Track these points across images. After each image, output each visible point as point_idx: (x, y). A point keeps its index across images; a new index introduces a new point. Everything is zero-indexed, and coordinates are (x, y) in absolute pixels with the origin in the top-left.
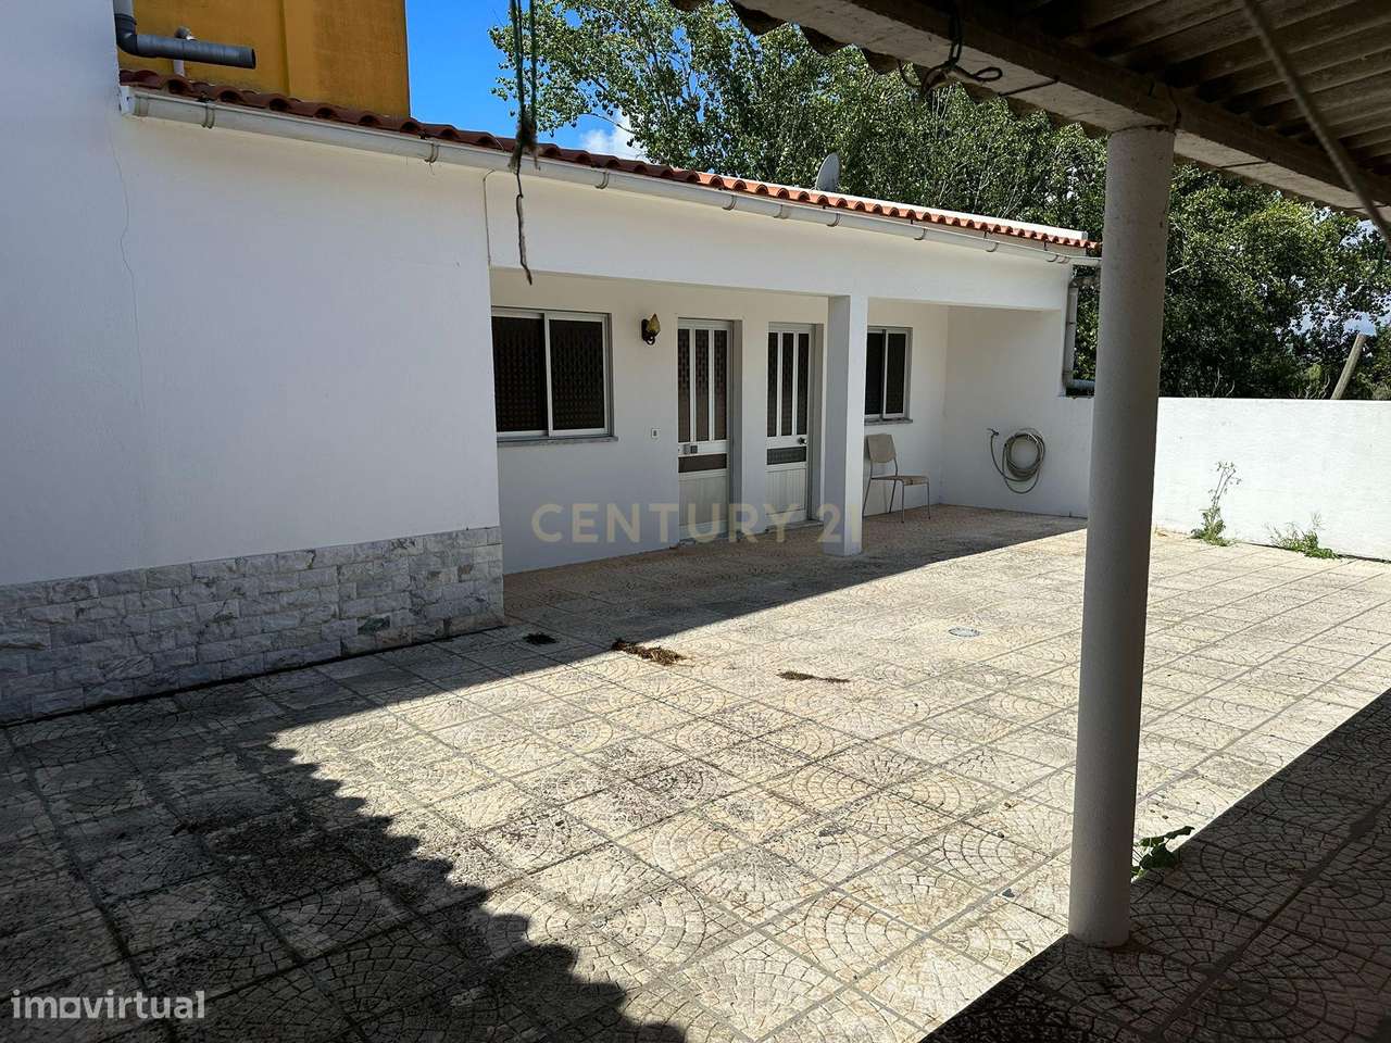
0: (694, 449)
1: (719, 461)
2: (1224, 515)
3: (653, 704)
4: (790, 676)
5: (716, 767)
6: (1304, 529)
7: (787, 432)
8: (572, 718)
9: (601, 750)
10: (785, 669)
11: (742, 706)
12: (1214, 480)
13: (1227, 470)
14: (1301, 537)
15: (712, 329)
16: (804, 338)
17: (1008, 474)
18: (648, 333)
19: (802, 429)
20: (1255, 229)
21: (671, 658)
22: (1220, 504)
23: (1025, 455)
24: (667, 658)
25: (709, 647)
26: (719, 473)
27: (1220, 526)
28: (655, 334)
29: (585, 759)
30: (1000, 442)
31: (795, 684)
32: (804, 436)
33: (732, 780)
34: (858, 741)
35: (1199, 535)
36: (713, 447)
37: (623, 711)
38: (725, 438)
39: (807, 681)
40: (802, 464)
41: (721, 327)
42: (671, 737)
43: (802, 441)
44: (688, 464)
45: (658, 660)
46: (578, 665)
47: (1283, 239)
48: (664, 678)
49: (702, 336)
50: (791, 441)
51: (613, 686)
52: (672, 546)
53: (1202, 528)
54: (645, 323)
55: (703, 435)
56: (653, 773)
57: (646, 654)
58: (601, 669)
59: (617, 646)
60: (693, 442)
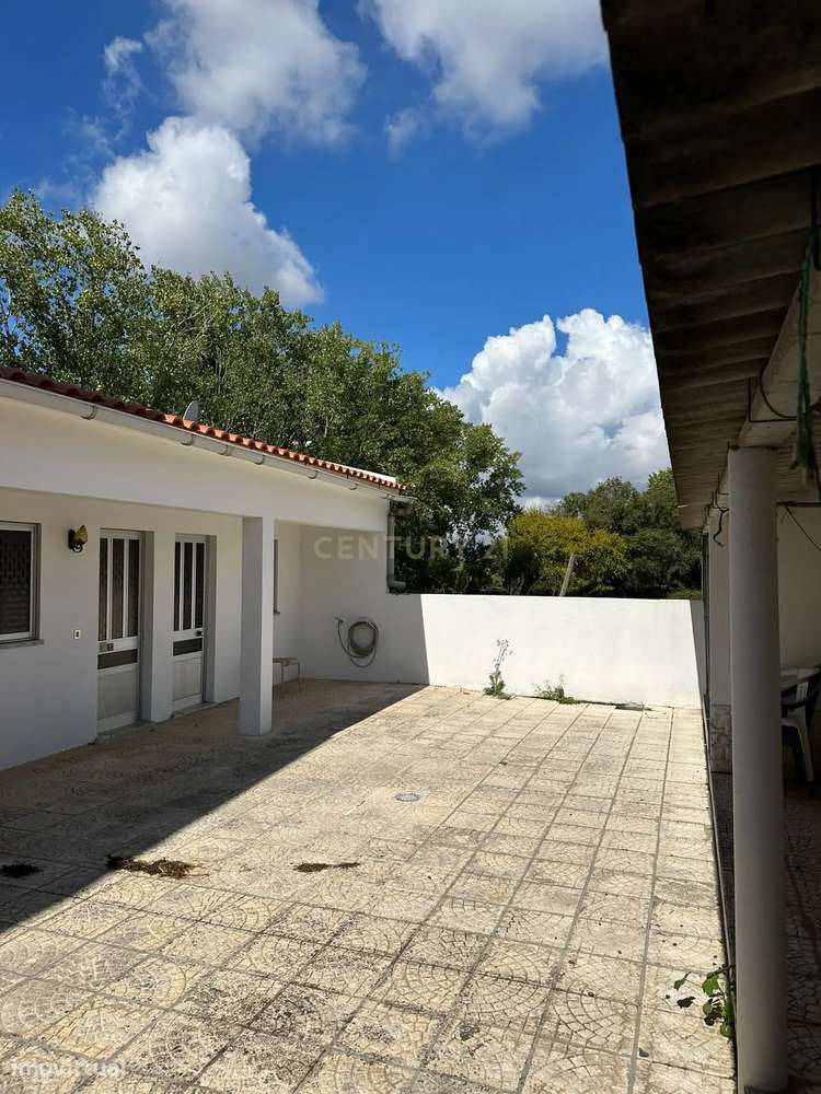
0: (110, 647)
1: (131, 656)
2: (503, 677)
3: (200, 927)
4: (305, 868)
5: (315, 987)
6: (555, 685)
7: (187, 626)
8: (124, 962)
9: (186, 996)
10: (298, 862)
11: (288, 911)
12: (495, 652)
13: (503, 645)
14: (553, 690)
15: (127, 538)
16: (200, 547)
17: (353, 653)
18: (74, 541)
19: (199, 624)
20: (428, 476)
21: (181, 868)
22: (500, 669)
23: (363, 637)
24: (177, 870)
25: (206, 849)
26: (130, 667)
27: (502, 685)
28: (81, 543)
29: (179, 1013)
30: (345, 629)
31: (316, 876)
32: (201, 629)
33: (343, 1000)
34: (415, 926)
35: (489, 692)
36: (125, 644)
37: (175, 941)
38: (136, 634)
39: (324, 871)
40: (199, 654)
41: (134, 537)
42: (246, 963)
43: (199, 633)
44: (106, 660)
45: (169, 874)
46: (84, 896)
47: (443, 482)
48: (188, 894)
49: (118, 544)
50: (190, 635)
51: (142, 914)
52: (90, 741)
53: (490, 686)
54: (71, 534)
55: (117, 634)
56: (262, 1011)
57: (153, 869)
58: (114, 895)
59: (114, 864)
60: (109, 640)
